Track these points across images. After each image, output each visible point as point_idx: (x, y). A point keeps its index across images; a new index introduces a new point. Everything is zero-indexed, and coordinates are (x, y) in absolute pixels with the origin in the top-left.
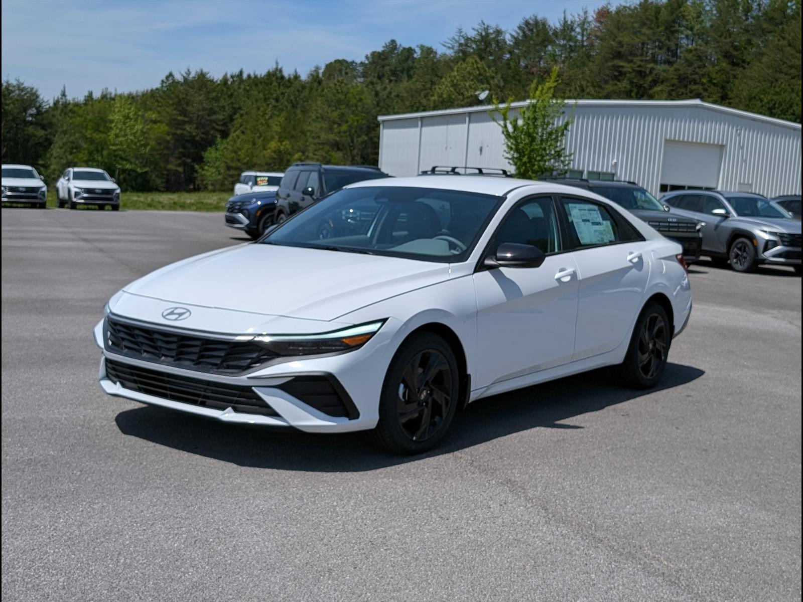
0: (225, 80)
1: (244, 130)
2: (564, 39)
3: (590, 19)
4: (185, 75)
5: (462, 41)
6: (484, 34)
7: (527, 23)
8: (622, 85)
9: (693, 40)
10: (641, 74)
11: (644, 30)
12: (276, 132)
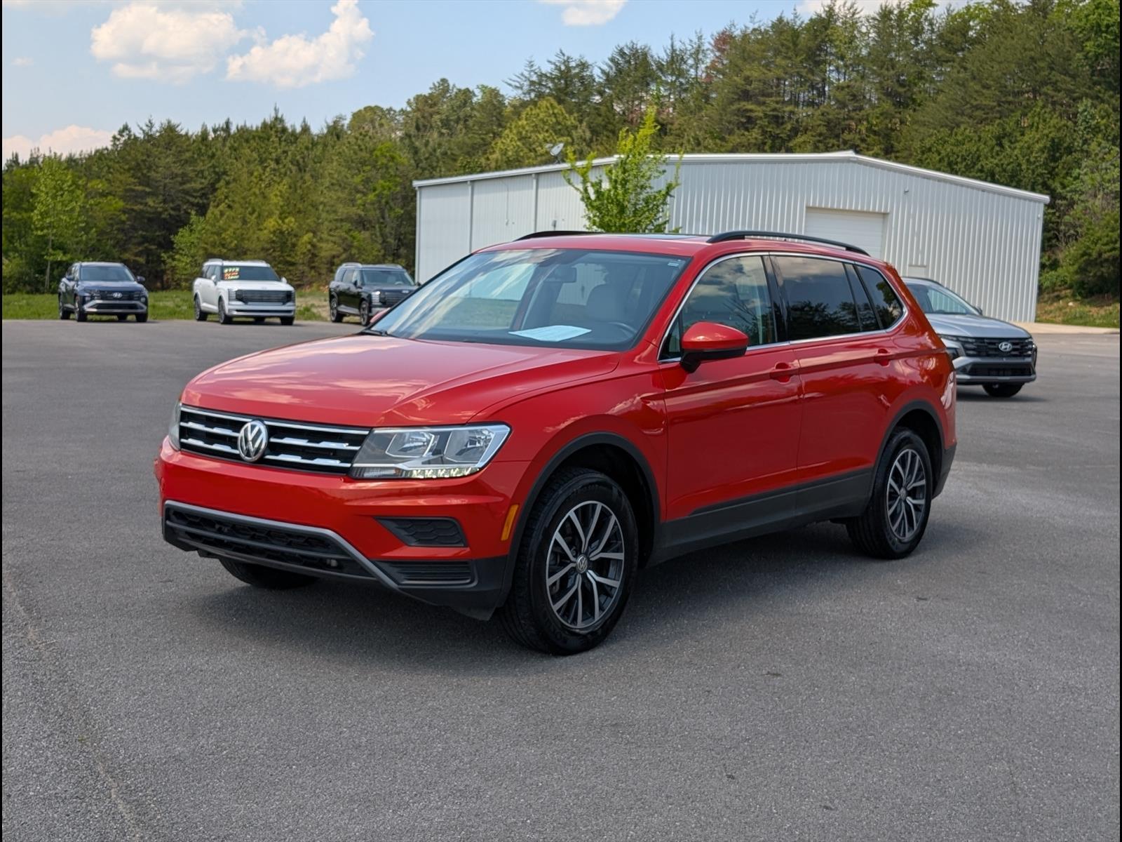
0: (205, 134)
1: (231, 204)
2: (672, 75)
3: (706, 46)
4: (145, 128)
5: (534, 78)
6: (563, 68)
7: (622, 53)
8: (751, 135)
9: (845, 74)
10: (777, 120)
11: (779, 60)
12: (276, 204)
